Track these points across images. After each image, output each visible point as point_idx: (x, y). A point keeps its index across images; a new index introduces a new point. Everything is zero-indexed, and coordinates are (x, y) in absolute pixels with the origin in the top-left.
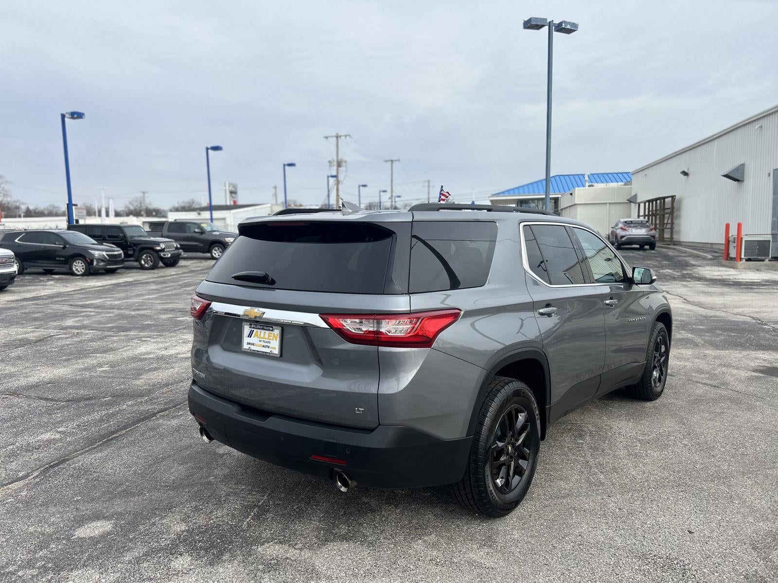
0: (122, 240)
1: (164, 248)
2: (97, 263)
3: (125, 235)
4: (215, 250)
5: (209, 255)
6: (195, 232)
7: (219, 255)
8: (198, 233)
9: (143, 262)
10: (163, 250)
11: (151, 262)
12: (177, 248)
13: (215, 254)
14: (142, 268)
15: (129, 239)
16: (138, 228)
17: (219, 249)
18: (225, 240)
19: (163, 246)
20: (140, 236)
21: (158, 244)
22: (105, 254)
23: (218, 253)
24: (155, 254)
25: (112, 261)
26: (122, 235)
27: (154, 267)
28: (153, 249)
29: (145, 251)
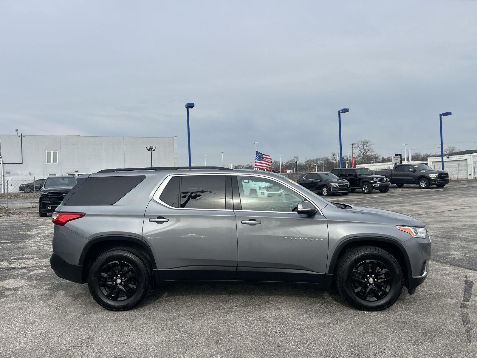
0: (354, 177)
1: (377, 181)
2: (333, 189)
3: (356, 174)
4: (422, 183)
5: (418, 185)
6: (409, 171)
7: (424, 186)
8: (411, 171)
9: (364, 189)
10: (375, 182)
11: (368, 189)
12: (386, 181)
13: (422, 185)
14: (363, 192)
15: (358, 176)
16: (366, 170)
17: (424, 182)
18: (428, 176)
19: (375, 180)
20: (366, 174)
21: (372, 179)
22: (337, 185)
23: (424, 184)
24: (370, 185)
25: (341, 188)
26: (354, 174)
27: (370, 192)
28: (368, 182)
29: (366, 183)
